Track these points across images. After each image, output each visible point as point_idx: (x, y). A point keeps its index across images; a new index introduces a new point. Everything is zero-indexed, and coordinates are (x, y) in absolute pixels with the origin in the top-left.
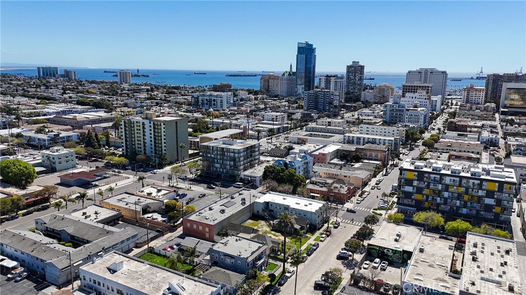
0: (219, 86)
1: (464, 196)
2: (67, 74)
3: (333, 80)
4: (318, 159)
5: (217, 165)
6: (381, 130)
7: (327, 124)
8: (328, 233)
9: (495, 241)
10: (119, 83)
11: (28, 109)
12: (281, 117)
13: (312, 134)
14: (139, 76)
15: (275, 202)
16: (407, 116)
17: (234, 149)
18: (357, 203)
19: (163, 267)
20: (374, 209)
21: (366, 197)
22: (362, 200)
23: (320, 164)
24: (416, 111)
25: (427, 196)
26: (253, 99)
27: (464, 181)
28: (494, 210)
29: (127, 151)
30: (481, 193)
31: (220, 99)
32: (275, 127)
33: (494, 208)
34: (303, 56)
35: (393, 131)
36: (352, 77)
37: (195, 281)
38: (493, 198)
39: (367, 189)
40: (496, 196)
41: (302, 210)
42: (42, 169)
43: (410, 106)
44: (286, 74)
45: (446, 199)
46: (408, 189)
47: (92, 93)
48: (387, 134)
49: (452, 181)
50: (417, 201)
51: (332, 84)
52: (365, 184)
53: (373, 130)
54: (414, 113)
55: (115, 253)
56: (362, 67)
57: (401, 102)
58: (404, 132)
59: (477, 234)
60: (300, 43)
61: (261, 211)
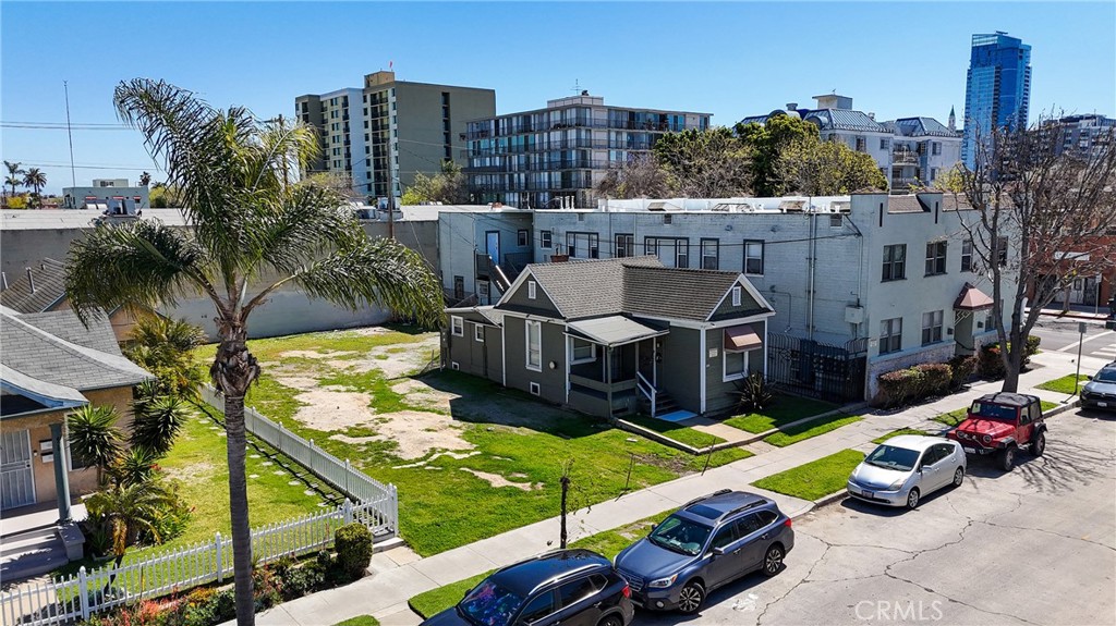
34: (990, 70)
60: (981, 36)
61: (470, 277)
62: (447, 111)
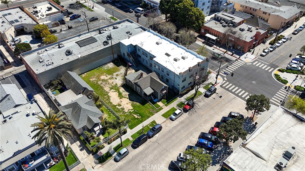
8: (188, 107)
18: (262, 55)
20: (279, 70)
21: (278, 47)
22: (271, 51)
39: (287, 33)
52: (288, 24)
61: (126, 54)
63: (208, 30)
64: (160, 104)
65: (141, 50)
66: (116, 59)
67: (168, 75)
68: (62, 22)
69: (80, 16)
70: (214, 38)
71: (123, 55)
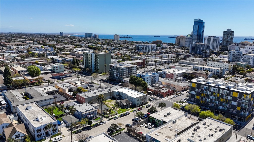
0: (155, 42)
1: (220, 99)
2: (95, 36)
3: (212, 39)
4: (170, 76)
5: (115, 75)
6: (219, 65)
7: (192, 60)
8: (139, 109)
9: (221, 124)
10: (114, 40)
11: (69, 49)
12: (171, 56)
13: (181, 65)
14: (128, 38)
15: (123, 92)
16: (243, 59)
17: (121, 68)
18: (171, 98)
19: (46, 111)
21: (179, 96)
23: (168, 79)
24: (248, 56)
25: (202, 98)
26: (169, 48)
27: (221, 90)
28: (236, 109)
29: (85, 67)
30: (229, 98)
31: (148, 47)
32: (163, 60)
33: (237, 108)
34: (197, 26)
35: (226, 65)
36: (226, 37)
37: (51, 118)
38: (236, 101)
40: (238, 101)
41: (131, 97)
42: (50, 71)
43: (247, 53)
44: (189, 36)
45: (211, 100)
46: (193, 92)
47: (99, 44)
48: (215, 66)
49: (215, 90)
50: (197, 99)
51: (211, 41)
53: (214, 64)
54: (247, 57)
55: (35, 103)
56: (233, 32)
57: (240, 51)
58: (232, 66)
59: (214, 119)
60: (196, 20)
61: (116, 96)
62: (105, 58)
63: (149, 90)
64: (129, 109)
65: (122, 93)
66: (111, 98)
67: (132, 99)
68: (87, 88)
69: (94, 86)
70: (152, 92)
71: (114, 96)
